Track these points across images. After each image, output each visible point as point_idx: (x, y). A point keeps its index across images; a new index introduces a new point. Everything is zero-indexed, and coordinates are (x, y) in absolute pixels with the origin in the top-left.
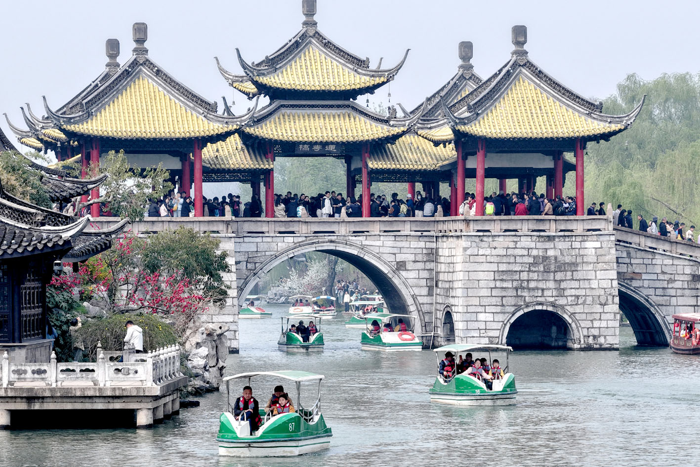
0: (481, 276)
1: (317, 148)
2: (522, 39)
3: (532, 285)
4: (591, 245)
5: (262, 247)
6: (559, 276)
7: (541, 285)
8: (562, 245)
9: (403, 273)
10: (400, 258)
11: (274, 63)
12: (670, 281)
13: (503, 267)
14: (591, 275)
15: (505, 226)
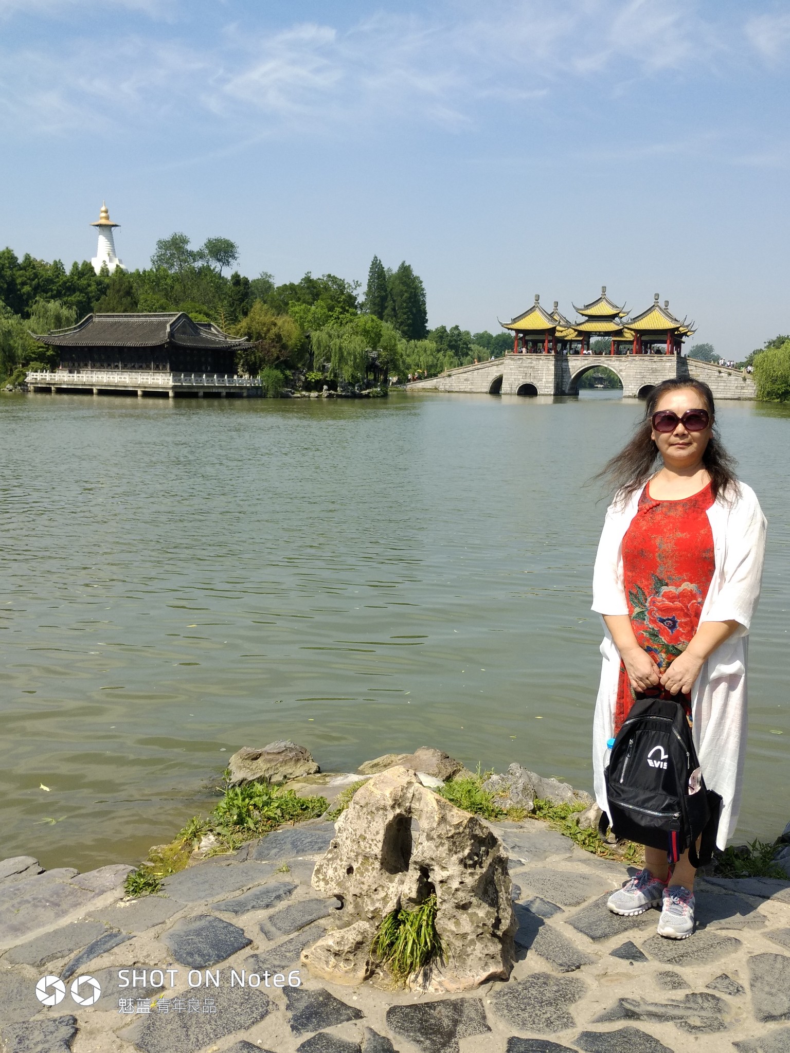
0: (631, 374)
1: (598, 333)
2: (657, 297)
3: (647, 377)
4: (668, 364)
5: (577, 364)
6: (656, 374)
7: (651, 377)
8: (659, 364)
9: (621, 373)
10: (621, 368)
11: (587, 307)
12: (710, 377)
13: (638, 371)
14: (667, 374)
15: (640, 358)
